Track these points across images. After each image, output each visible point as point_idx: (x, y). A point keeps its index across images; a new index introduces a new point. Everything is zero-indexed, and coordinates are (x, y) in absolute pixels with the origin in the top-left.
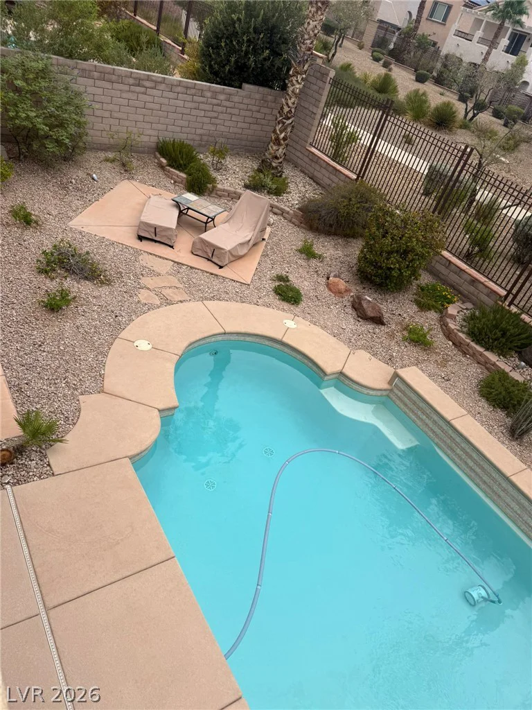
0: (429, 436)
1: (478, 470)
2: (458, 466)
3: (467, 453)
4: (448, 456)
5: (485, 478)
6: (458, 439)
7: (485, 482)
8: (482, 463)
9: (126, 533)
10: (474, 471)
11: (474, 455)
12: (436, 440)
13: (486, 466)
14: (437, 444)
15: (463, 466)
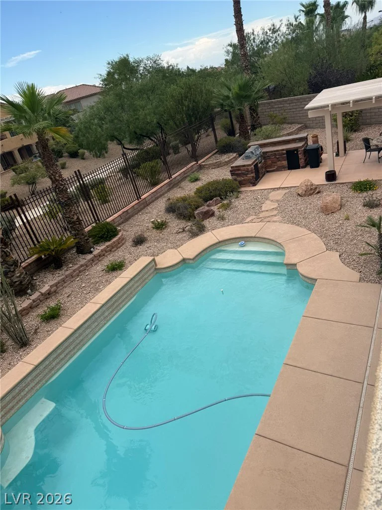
0: (40, 388)
1: (67, 352)
2: (62, 366)
3: (57, 357)
4: (55, 373)
5: (72, 347)
6: (47, 362)
7: (74, 348)
8: (64, 347)
9: (268, 472)
10: (67, 354)
11: (59, 351)
12: (44, 381)
13: (66, 344)
14: (46, 382)
15: (63, 362)
